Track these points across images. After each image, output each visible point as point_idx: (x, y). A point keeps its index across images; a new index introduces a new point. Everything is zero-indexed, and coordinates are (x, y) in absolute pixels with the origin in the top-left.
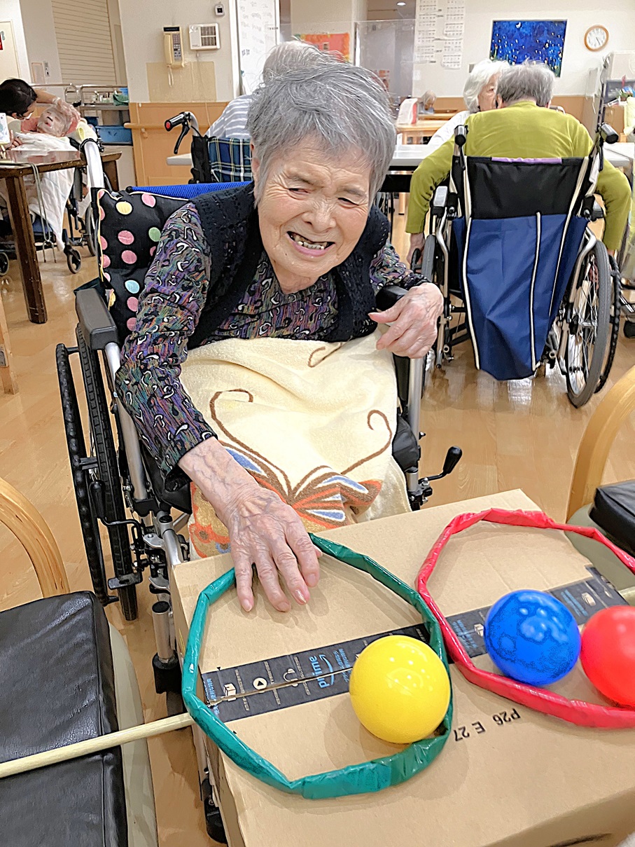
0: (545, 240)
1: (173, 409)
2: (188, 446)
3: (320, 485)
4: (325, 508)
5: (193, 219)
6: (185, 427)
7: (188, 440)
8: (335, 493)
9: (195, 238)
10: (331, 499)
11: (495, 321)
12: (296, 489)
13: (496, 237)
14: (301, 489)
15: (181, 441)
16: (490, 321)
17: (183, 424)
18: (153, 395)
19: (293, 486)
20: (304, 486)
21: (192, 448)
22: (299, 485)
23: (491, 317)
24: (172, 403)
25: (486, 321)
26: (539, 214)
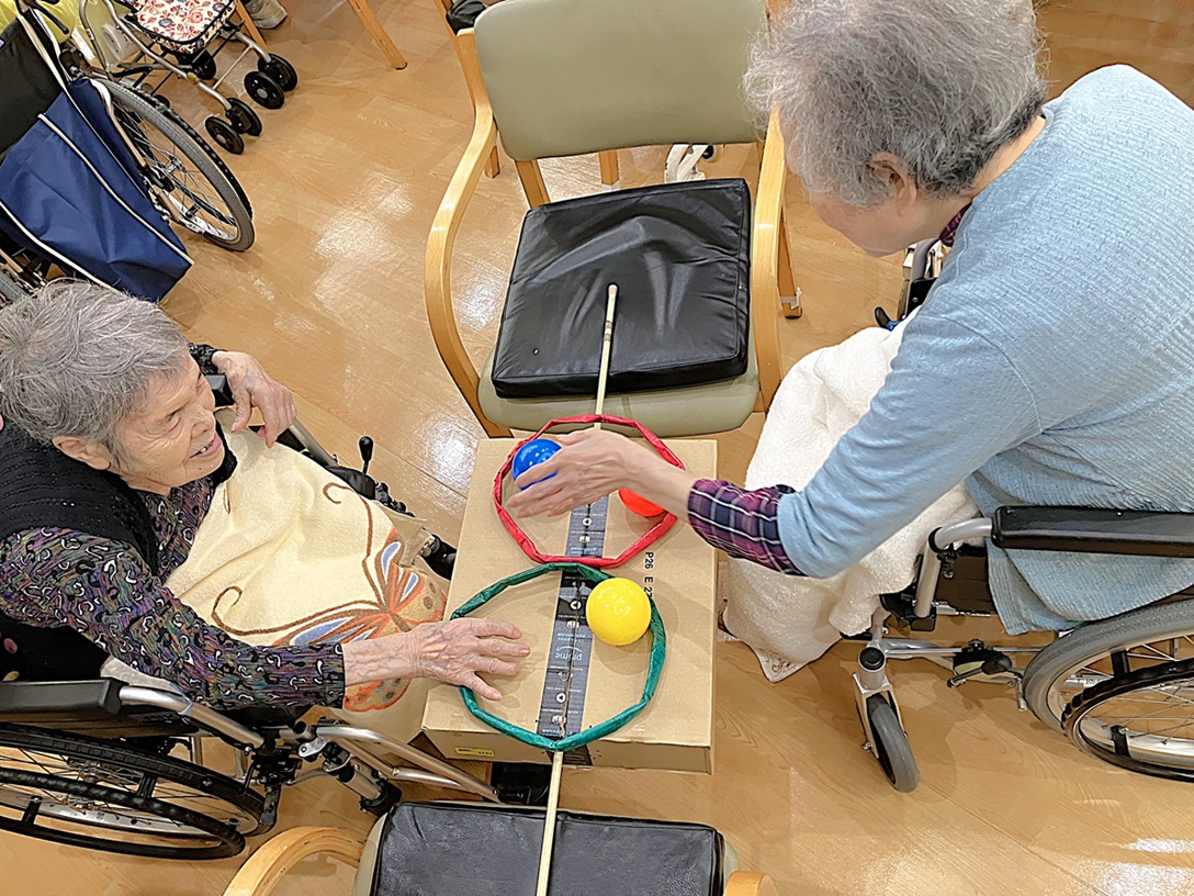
0: (74, 135)
1: (296, 664)
2: (339, 670)
3: (386, 578)
4: (405, 585)
5: (80, 538)
6: (320, 663)
7: (334, 666)
8: (398, 570)
9: (106, 549)
10: (401, 576)
11: (120, 258)
12: (379, 599)
13: (24, 176)
14: (382, 596)
15: (330, 673)
16: (113, 263)
17: (316, 663)
18: (266, 676)
19: (375, 600)
20: (380, 591)
21: (343, 667)
22: (378, 595)
23: (112, 258)
24: (288, 662)
25: (112, 266)
26: (40, 116)
